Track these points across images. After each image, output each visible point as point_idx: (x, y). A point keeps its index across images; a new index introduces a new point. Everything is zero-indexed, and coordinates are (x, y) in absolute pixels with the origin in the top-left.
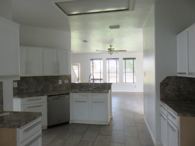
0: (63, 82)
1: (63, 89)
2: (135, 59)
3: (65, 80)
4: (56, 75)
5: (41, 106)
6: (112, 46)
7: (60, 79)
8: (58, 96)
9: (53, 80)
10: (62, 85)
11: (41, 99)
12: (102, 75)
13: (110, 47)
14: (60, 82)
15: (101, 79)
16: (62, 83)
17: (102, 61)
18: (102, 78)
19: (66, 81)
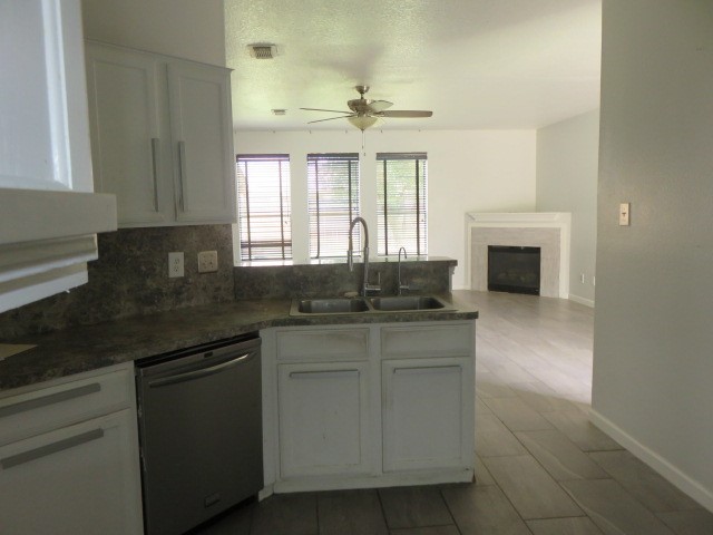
0: (191, 265)
1: (193, 303)
2: (424, 156)
3: (200, 249)
4: (165, 220)
5: (98, 434)
6: (368, 88)
7: (174, 250)
8: (201, 355)
9: (138, 253)
10: (184, 280)
11: (95, 388)
12: (289, 224)
13: (357, 96)
14: (176, 265)
15: (283, 244)
16: (186, 270)
17: (286, 165)
18: (287, 236)
19: (208, 259)
